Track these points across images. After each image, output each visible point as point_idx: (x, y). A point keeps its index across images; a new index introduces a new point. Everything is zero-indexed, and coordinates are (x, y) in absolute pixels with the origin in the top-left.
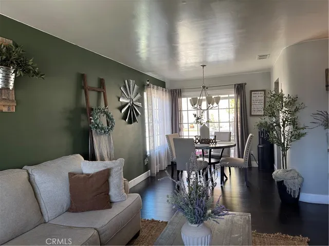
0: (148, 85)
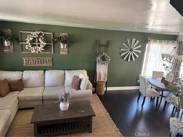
0: (149, 40)
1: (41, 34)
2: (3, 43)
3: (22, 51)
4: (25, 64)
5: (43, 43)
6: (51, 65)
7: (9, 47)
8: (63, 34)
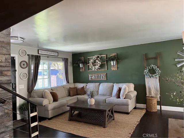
1: (98, 57)
2: (79, 66)
3: (89, 70)
4: (90, 79)
5: (99, 63)
6: (106, 79)
7: (82, 68)
8: (113, 55)
